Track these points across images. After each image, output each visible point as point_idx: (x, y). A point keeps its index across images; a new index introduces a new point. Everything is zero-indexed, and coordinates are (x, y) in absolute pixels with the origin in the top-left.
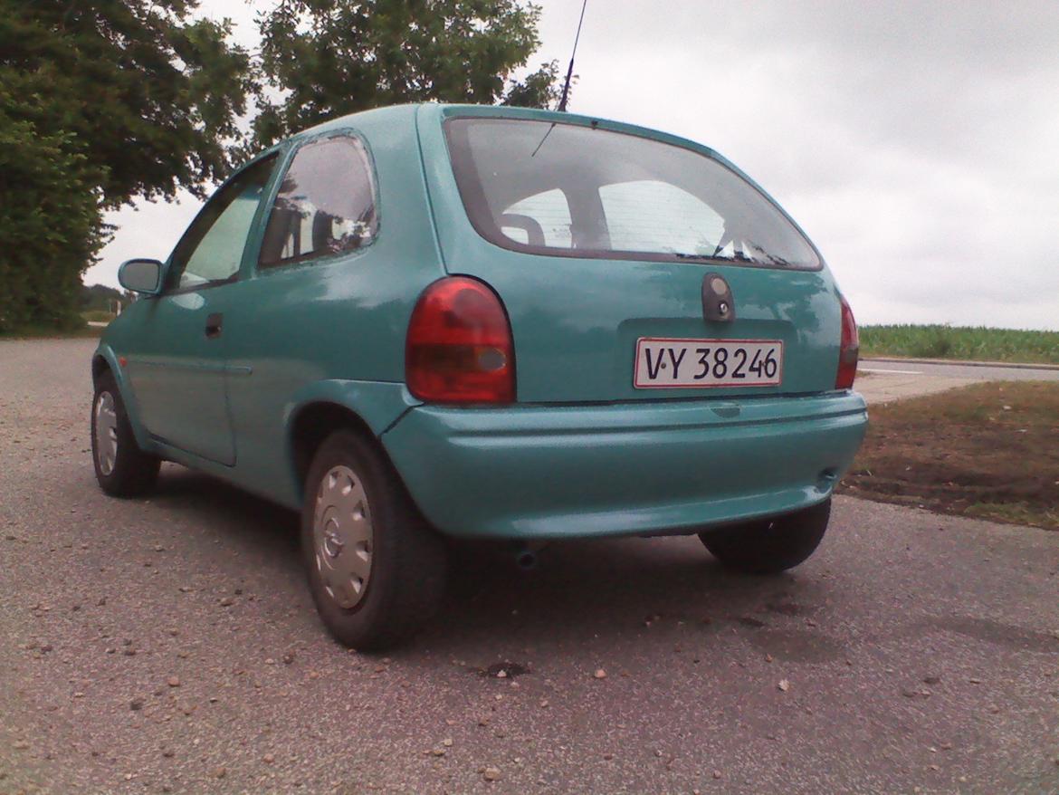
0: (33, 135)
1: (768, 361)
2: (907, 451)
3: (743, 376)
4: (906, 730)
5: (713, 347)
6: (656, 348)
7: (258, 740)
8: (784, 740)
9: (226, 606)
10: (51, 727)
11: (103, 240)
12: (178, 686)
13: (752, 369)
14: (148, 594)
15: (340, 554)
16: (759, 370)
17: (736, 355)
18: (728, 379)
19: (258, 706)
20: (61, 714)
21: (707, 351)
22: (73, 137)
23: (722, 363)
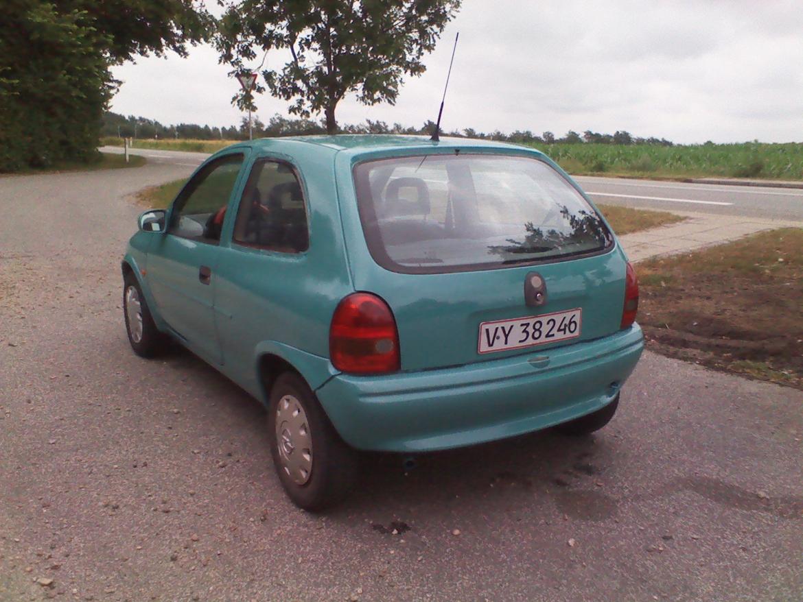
0: (55, 14)
1: (570, 323)
2: (697, 304)
3: (553, 335)
4: (643, 581)
5: (532, 321)
6: (492, 327)
7: (247, 587)
8: (565, 589)
9: (222, 467)
10: (125, 576)
11: (112, 92)
12: (197, 540)
13: (559, 330)
14: (173, 457)
15: (293, 453)
16: (564, 330)
17: (548, 323)
18: (543, 339)
19: (246, 558)
20: (130, 564)
21: (528, 325)
22: (85, 14)
23: (539, 330)
